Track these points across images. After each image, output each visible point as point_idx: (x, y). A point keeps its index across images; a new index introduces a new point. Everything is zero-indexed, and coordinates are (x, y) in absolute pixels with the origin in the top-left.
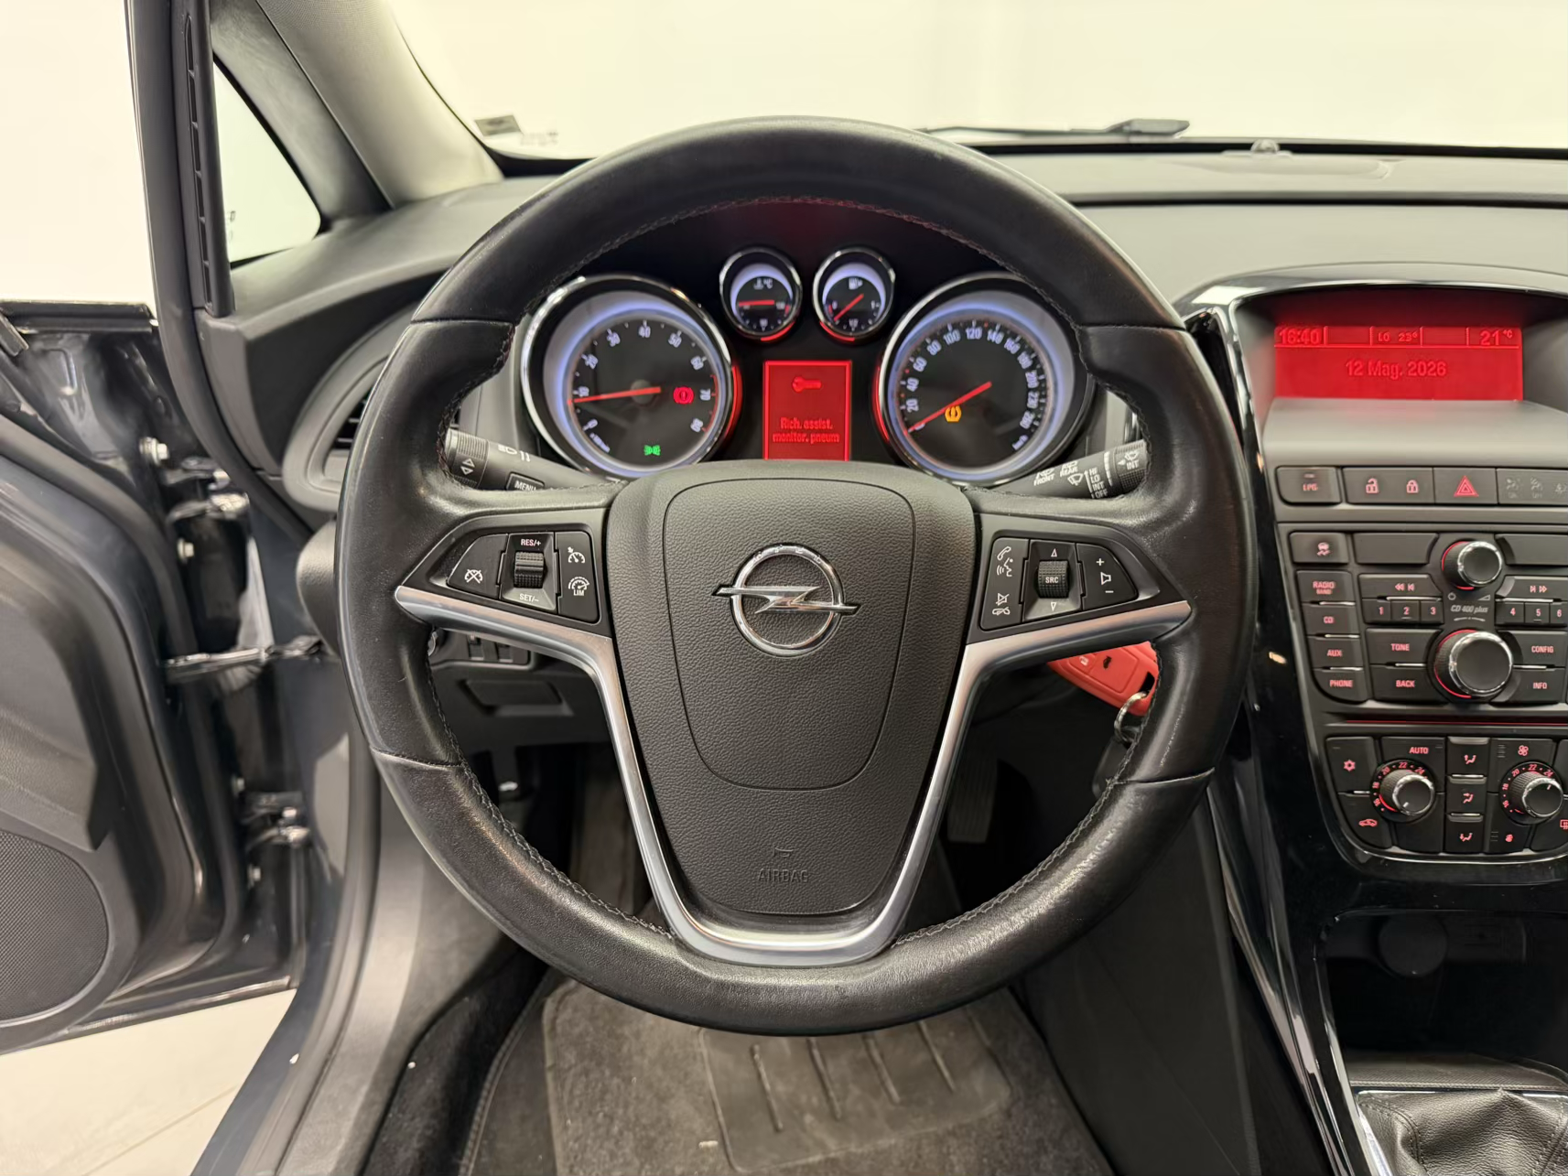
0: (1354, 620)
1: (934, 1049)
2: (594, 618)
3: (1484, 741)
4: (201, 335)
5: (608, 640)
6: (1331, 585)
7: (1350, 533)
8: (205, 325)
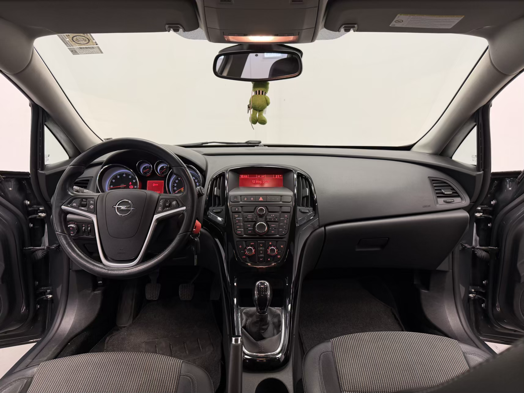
0: (241, 221)
1: (200, 344)
2: (94, 212)
3: (264, 242)
4: (38, 174)
5: (96, 215)
6: (238, 215)
7: (242, 207)
8: (39, 172)
